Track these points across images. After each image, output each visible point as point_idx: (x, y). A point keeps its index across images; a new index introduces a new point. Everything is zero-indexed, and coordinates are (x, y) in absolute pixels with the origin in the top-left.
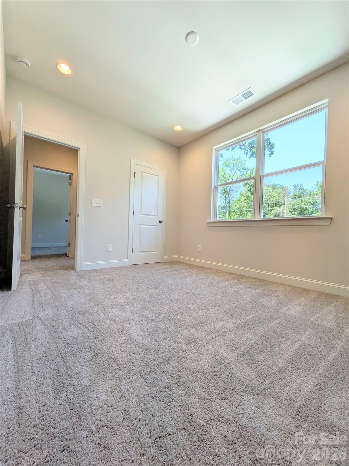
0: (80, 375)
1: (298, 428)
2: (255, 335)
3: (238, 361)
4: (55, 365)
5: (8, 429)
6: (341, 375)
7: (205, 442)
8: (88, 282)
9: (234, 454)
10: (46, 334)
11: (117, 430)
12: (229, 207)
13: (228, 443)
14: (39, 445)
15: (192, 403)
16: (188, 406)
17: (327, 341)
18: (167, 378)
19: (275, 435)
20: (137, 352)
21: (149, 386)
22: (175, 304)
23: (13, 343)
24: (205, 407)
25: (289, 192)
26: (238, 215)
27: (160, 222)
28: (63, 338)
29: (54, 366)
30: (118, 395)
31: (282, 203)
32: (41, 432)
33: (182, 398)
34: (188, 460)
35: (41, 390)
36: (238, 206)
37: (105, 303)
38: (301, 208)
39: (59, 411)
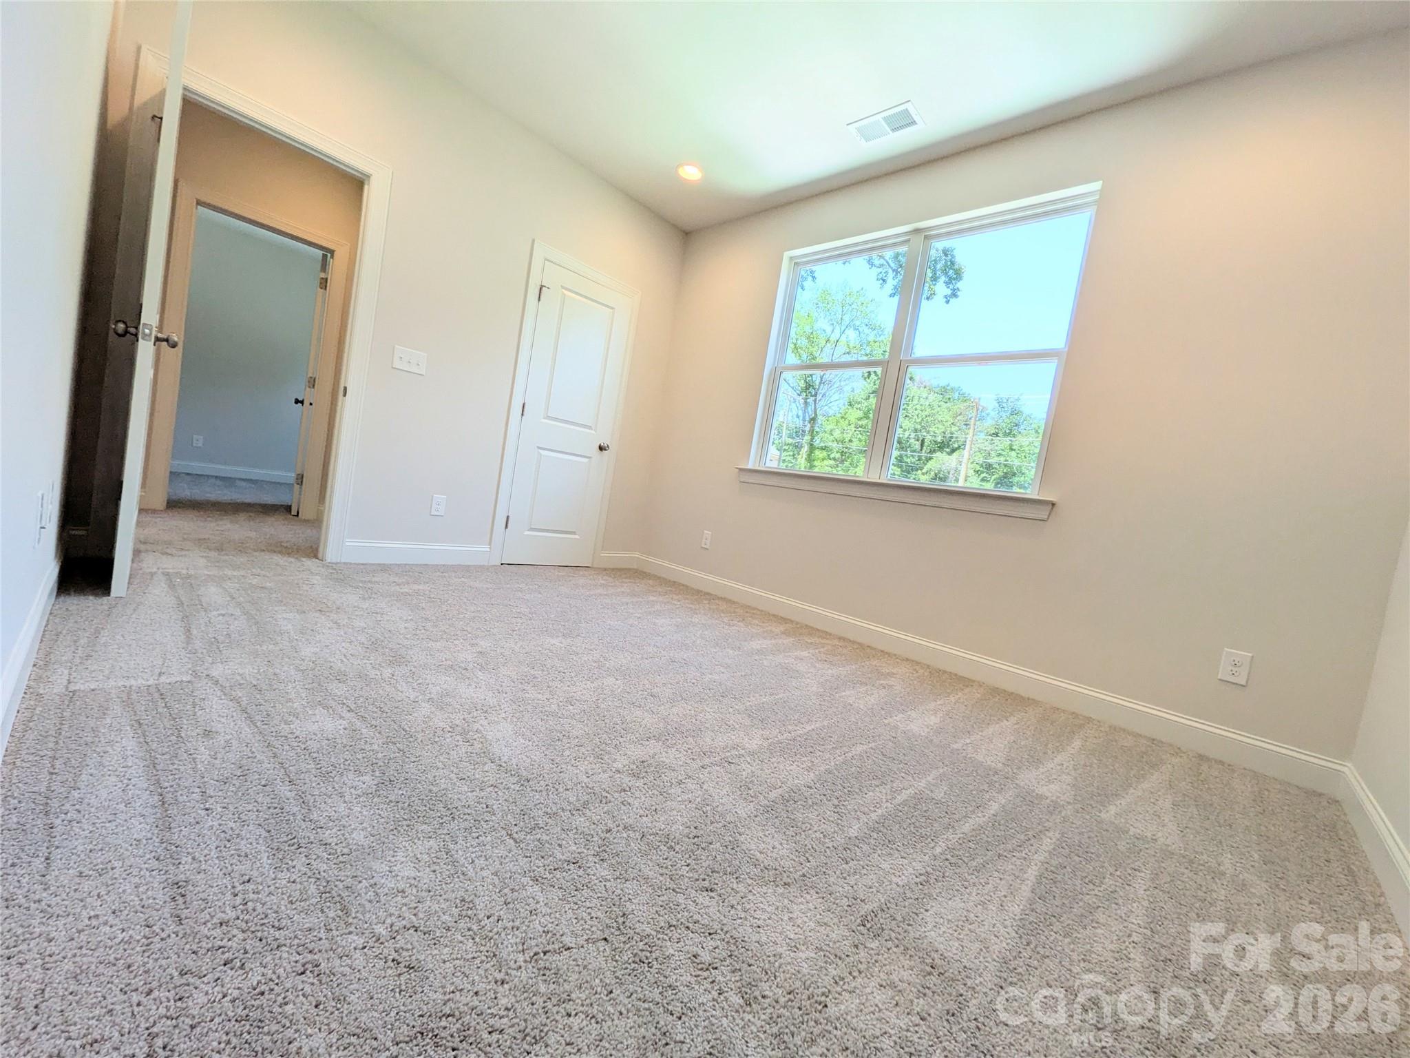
0: (343, 822)
1: (856, 946)
2: (809, 769)
3: (758, 819)
4: (272, 796)
5: (147, 929)
6: (979, 860)
7: (649, 963)
8: (364, 599)
9: (709, 986)
10: (239, 722)
11: (441, 937)
12: (812, 431)
13: (700, 966)
14: (238, 960)
15: (629, 894)
16: (621, 899)
17: (974, 792)
18: (576, 844)
19: (804, 958)
20: (502, 783)
21: (527, 857)
22: (617, 679)
23: (138, 737)
24: (660, 903)
25: (983, 414)
26: (834, 459)
27: (601, 448)
28: (290, 736)
29: (268, 800)
30: (446, 870)
31: (960, 443)
32: (241, 936)
33: (608, 884)
34: (606, 993)
35: (235, 850)
36: (837, 434)
37: (415, 658)
38: (1005, 466)
39: (288, 894)
